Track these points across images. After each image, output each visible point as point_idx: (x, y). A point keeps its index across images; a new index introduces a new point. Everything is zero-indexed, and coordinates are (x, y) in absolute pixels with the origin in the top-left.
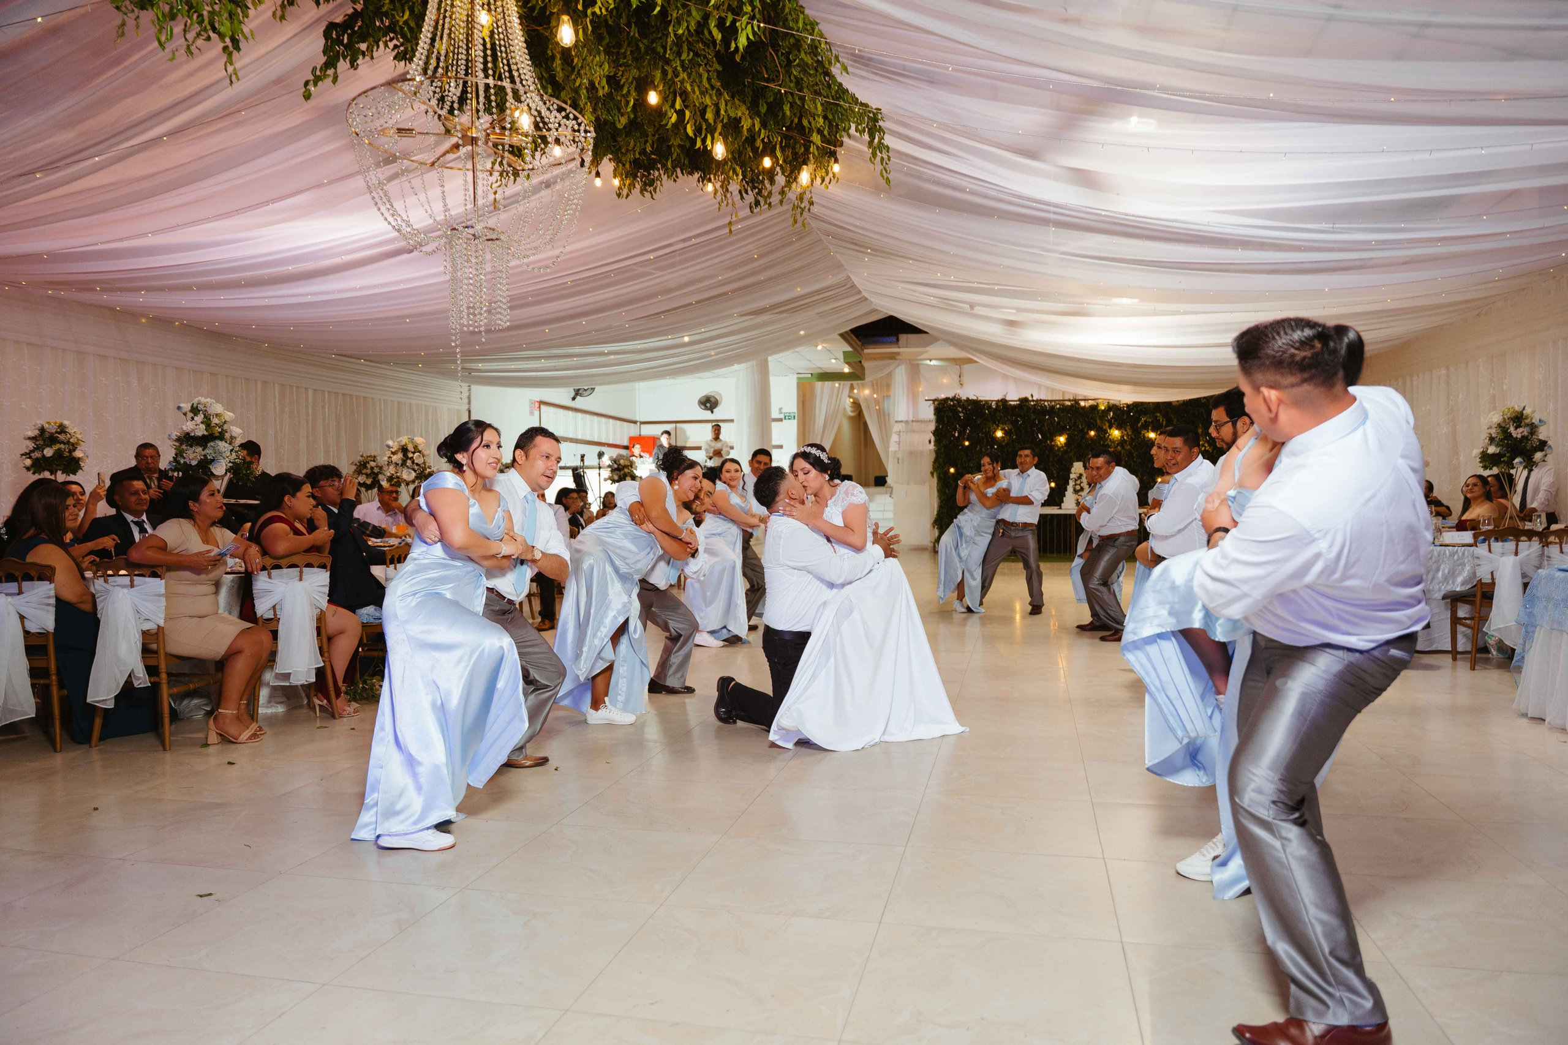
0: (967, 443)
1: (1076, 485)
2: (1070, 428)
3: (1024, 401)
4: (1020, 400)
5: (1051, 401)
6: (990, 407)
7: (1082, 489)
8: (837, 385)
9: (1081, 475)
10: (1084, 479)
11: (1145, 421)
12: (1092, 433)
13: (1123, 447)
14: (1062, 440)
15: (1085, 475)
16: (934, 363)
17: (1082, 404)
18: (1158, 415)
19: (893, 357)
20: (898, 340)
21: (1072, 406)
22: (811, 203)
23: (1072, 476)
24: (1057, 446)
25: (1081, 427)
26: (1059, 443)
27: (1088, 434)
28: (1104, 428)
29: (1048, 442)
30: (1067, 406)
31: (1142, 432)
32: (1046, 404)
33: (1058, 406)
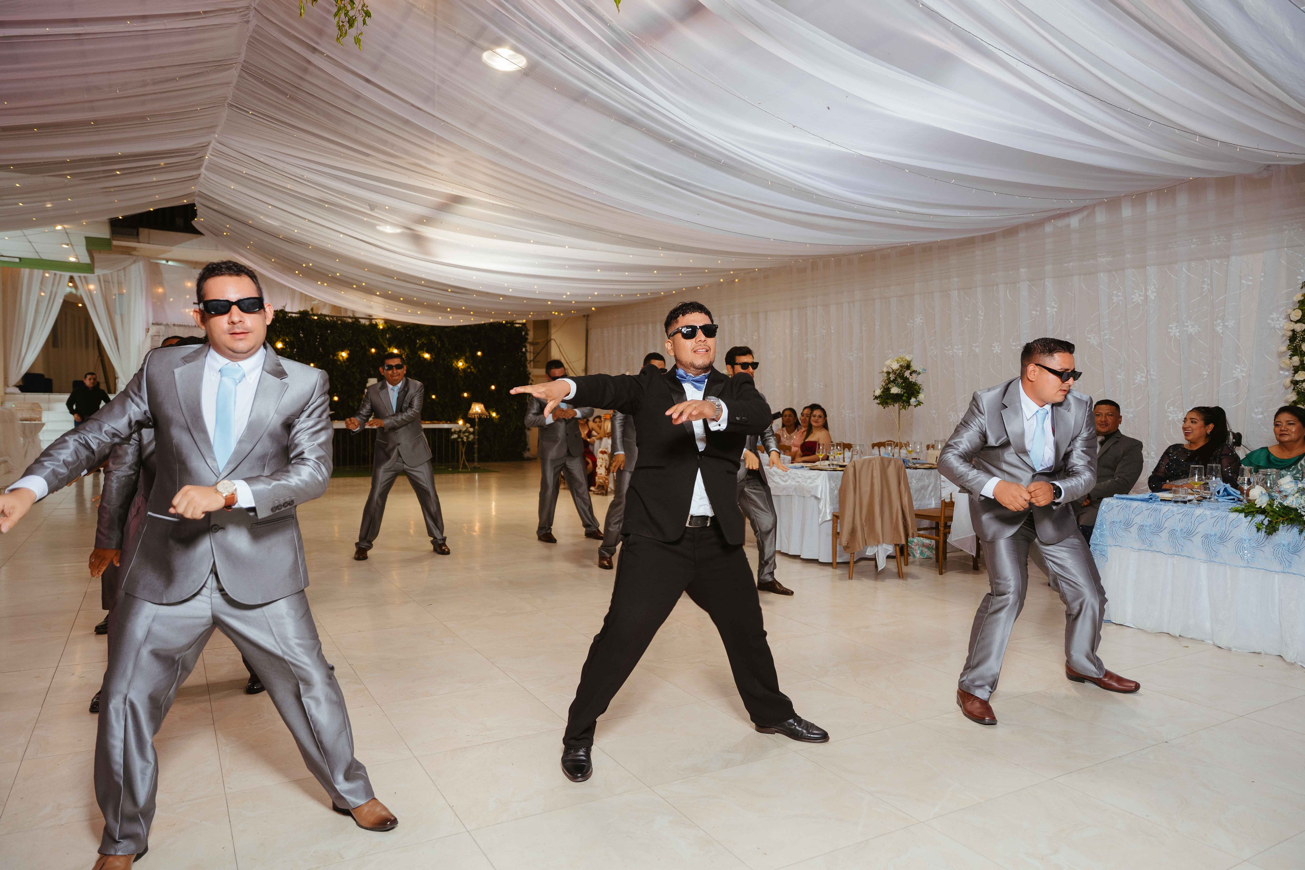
2: (352, 344)
3: (304, 314)
4: (300, 313)
5: (332, 317)
11: (423, 342)
12: (373, 350)
16: (170, 263)
17: (363, 321)
19: (128, 251)
20: (138, 234)
21: (353, 323)
22: (368, 14)
24: (340, 361)
25: (363, 343)
26: (341, 358)
27: (369, 351)
28: (385, 346)
29: (331, 356)
30: (349, 322)
31: (419, 353)
32: (327, 318)
33: (339, 322)
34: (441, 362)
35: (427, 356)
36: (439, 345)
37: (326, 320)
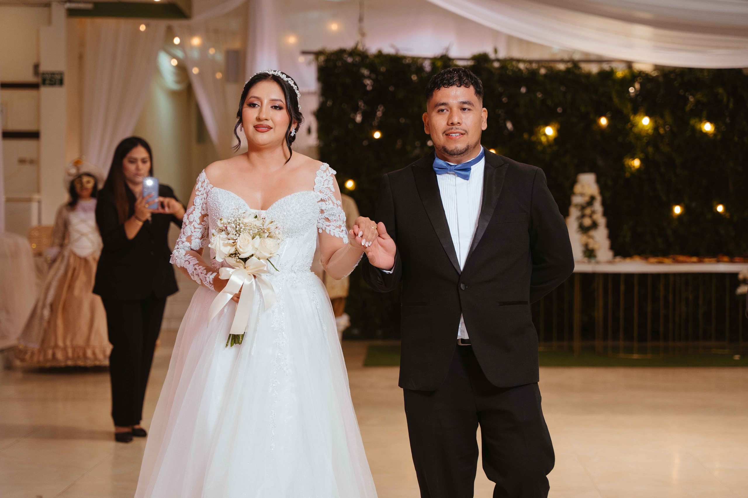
0: (377, 135)
1: (583, 216)
2: (564, 111)
4: (474, 57)
5: (530, 62)
6: (420, 69)
7: (594, 225)
8: (143, 28)
9: (592, 199)
10: (598, 207)
11: (698, 102)
12: (604, 121)
13: (657, 148)
14: (550, 131)
15: (599, 199)
17: (587, 67)
18: (721, 90)
21: (568, 71)
23: (577, 200)
24: (541, 143)
25: (583, 109)
26: (543, 139)
27: (596, 122)
28: (625, 111)
29: (526, 136)
30: (560, 71)
31: (692, 122)
32: (522, 66)
33: (543, 71)
34: (736, 139)
35: (708, 127)
36: (731, 105)
37: (520, 70)
